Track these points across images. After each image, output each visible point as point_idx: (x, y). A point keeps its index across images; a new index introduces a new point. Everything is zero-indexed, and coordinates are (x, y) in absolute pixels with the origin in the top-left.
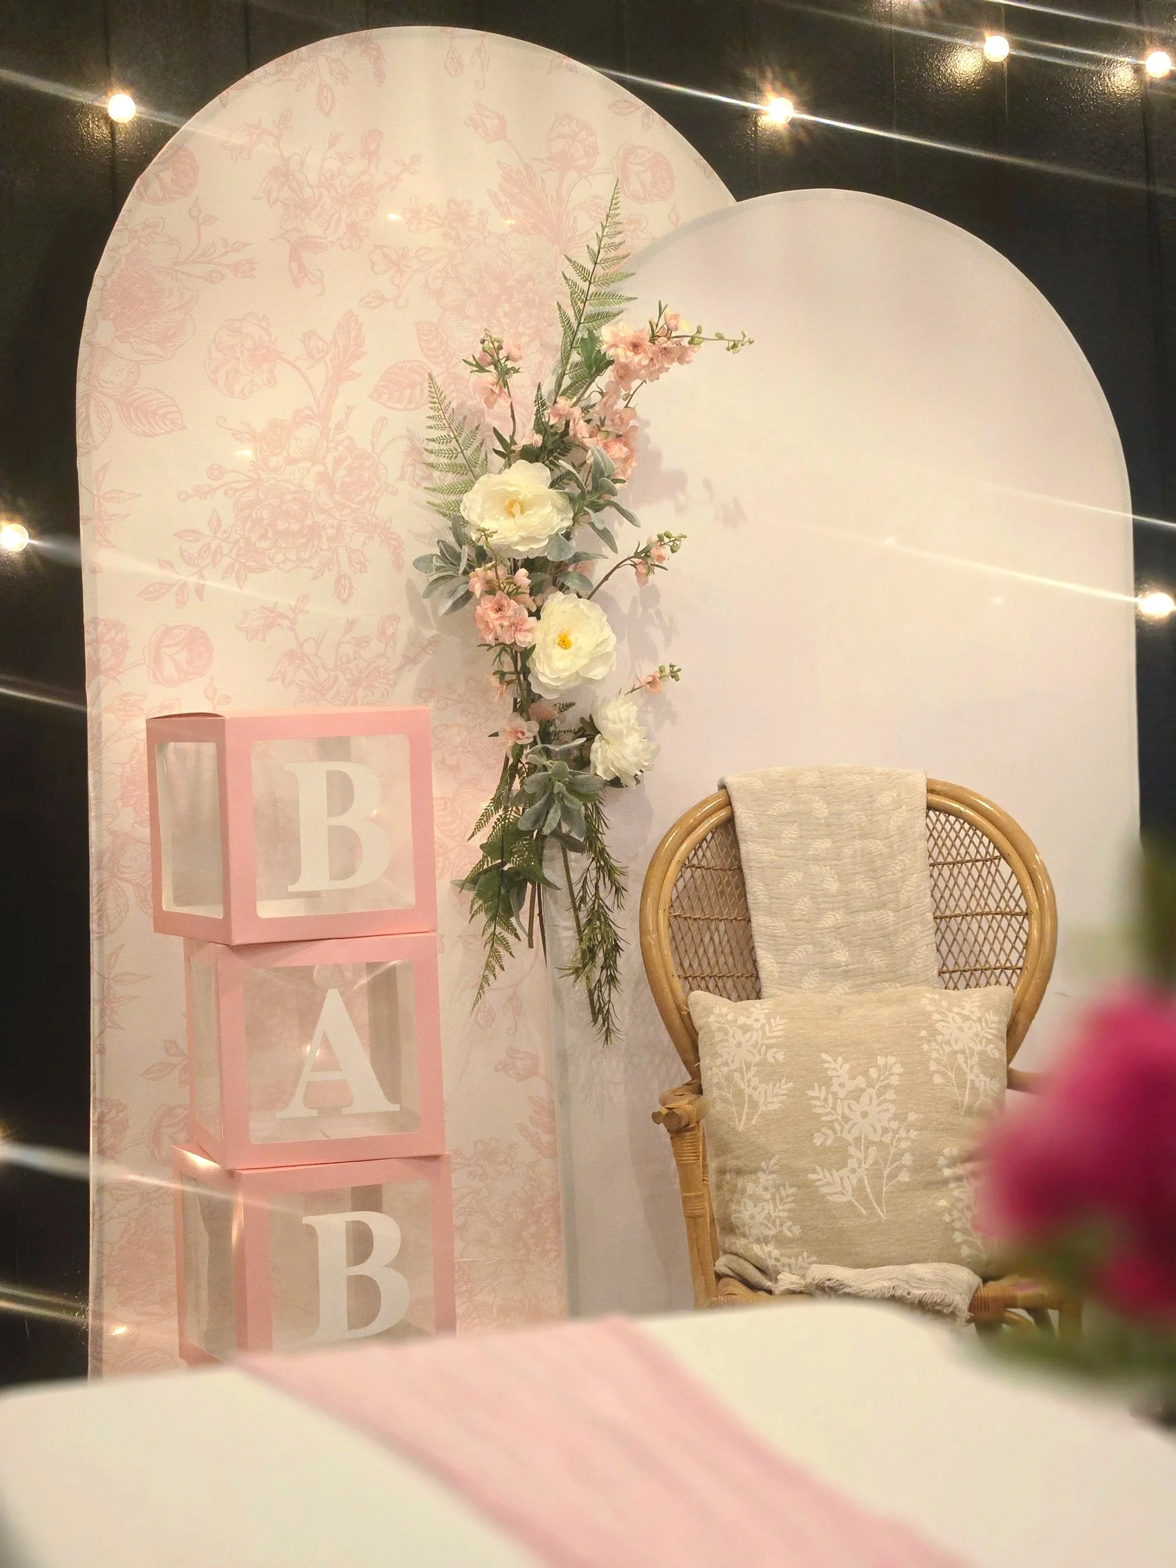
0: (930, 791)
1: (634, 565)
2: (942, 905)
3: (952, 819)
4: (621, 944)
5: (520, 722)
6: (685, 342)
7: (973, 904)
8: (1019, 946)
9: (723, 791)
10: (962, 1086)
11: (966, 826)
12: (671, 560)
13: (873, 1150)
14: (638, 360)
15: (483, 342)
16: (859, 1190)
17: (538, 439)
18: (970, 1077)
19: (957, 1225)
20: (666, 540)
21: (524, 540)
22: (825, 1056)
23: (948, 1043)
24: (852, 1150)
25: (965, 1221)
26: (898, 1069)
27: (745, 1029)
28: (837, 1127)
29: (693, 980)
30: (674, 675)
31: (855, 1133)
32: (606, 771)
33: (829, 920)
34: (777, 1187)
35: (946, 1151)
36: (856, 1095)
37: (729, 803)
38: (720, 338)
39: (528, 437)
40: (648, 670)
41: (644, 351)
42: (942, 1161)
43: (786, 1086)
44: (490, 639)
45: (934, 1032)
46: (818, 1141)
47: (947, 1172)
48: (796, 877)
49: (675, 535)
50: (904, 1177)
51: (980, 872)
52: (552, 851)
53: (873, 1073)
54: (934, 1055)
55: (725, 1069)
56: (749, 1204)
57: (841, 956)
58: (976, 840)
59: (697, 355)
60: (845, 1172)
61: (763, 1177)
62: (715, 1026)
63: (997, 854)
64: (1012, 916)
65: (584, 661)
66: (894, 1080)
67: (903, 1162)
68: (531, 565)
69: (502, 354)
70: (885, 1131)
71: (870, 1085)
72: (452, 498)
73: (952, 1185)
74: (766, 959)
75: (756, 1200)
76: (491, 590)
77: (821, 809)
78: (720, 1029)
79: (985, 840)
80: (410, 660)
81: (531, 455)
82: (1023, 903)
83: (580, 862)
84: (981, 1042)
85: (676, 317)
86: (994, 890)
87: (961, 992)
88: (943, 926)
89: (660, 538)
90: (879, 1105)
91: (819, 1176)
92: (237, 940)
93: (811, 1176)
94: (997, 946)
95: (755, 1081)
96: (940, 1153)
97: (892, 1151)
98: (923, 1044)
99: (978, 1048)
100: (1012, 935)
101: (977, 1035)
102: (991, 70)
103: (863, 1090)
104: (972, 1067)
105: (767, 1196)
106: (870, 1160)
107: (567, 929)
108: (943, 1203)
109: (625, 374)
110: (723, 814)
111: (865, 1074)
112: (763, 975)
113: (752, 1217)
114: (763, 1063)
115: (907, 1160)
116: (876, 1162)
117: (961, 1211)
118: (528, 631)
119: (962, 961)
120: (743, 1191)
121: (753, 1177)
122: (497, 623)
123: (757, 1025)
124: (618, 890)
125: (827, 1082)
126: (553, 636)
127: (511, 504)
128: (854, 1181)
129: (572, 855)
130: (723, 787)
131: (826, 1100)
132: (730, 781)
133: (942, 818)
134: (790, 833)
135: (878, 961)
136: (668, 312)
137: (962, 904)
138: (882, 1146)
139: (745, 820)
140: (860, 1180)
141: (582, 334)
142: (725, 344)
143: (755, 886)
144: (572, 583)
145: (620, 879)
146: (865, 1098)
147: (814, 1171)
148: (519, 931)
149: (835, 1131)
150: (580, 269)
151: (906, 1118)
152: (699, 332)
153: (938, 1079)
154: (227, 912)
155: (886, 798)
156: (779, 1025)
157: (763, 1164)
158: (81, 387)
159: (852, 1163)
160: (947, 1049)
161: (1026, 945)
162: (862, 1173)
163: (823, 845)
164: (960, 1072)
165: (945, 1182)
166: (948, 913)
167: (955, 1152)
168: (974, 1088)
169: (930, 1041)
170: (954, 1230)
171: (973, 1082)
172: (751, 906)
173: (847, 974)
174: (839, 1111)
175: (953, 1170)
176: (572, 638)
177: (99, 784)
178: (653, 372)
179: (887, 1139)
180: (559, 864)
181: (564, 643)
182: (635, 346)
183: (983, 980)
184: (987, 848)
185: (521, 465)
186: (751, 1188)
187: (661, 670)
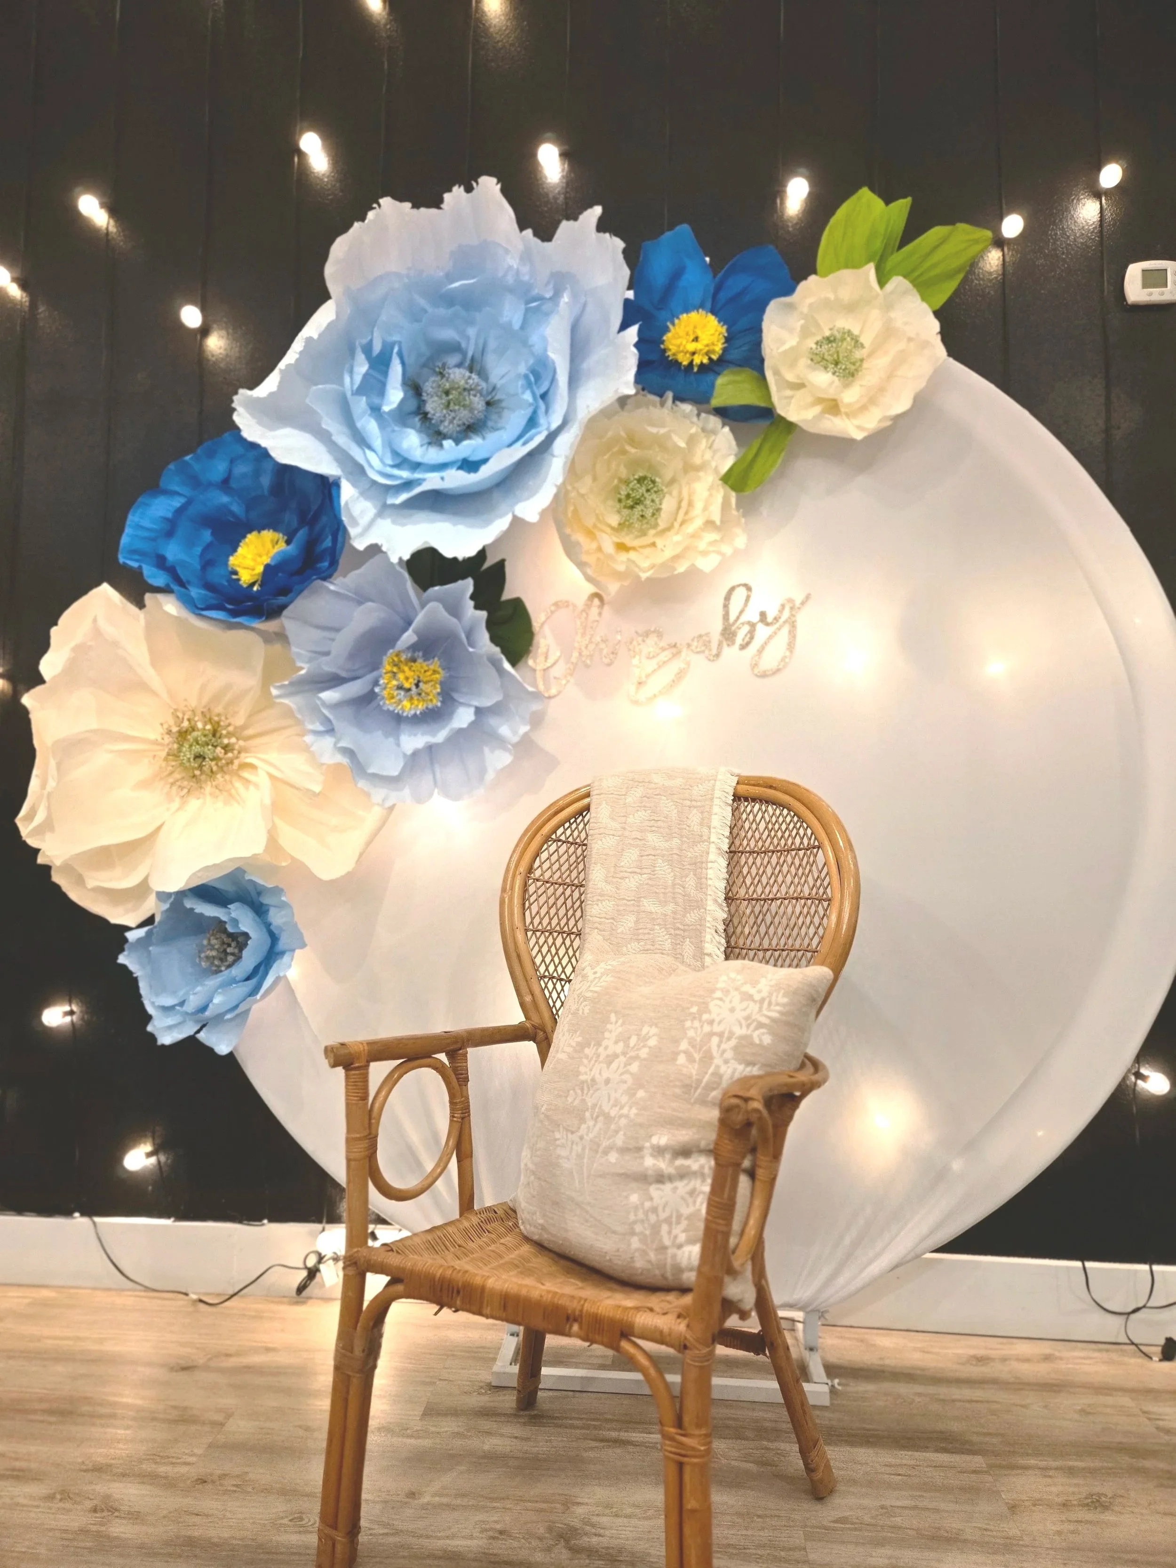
10: (703, 1070)
11: (796, 819)
13: (601, 1121)
18: (718, 1061)
19: (638, 1228)
23: (711, 1023)
24: (588, 1116)
25: (646, 1225)
26: (653, 1042)
28: (586, 1089)
31: (595, 1099)
35: (656, 1138)
36: (611, 1060)
42: (647, 1147)
45: (704, 1010)
50: (612, 1158)
53: (633, 1041)
54: (691, 1033)
63: (816, 843)
64: (820, 901)
66: (645, 1053)
67: (617, 1140)
70: (616, 1103)
71: (625, 1052)
84: (748, 1026)
90: (622, 1074)
96: (649, 1139)
97: (613, 1126)
98: (687, 1020)
101: (747, 1018)
103: (617, 1057)
104: (724, 1051)
106: (596, 1131)
111: (627, 1040)
115: (620, 1139)
116: (599, 1134)
117: (646, 1213)
125: (600, 1043)
131: (591, 1059)
138: (608, 1118)
146: (615, 1065)
149: (583, 1093)
151: (635, 1094)
153: (682, 1060)
160: (707, 1029)
164: (708, 1055)
167: (666, 1141)
169: (694, 1018)
170: (633, 1233)
171: (718, 1067)
174: (593, 1073)
175: (655, 1162)
179: (614, 1112)
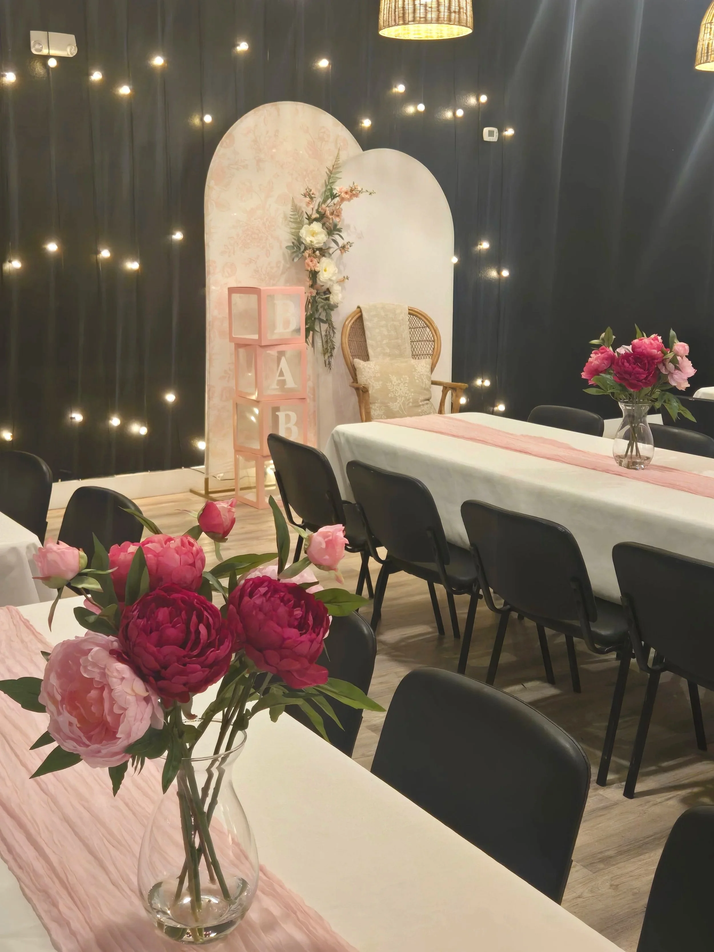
0: (409, 310)
1: (340, 250)
2: (412, 338)
3: (414, 317)
4: (335, 347)
5: (312, 290)
6: (358, 192)
7: (420, 338)
8: (432, 349)
9: (359, 309)
10: (423, 383)
11: (418, 319)
12: (351, 249)
13: (403, 398)
14: (347, 196)
15: (306, 189)
16: (400, 407)
17: (318, 216)
18: (424, 380)
20: (349, 244)
21: (318, 243)
22: (390, 375)
23: (419, 372)
24: (398, 398)
26: (408, 378)
27: (369, 368)
28: (394, 392)
29: (354, 356)
30: (347, 278)
31: (399, 394)
32: (333, 303)
33: (385, 342)
34: (380, 407)
35: (420, 399)
36: (398, 385)
37: (361, 311)
38: (367, 191)
39: (315, 215)
40: (341, 277)
41: (348, 194)
42: (419, 401)
43: (381, 383)
44: (309, 269)
45: (416, 370)
46: (390, 395)
47: (421, 403)
48: (377, 331)
49: (351, 242)
50: (411, 404)
51: (421, 331)
52: (317, 322)
53: (402, 379)
54: (416, 375)
55: (365, 378)
56: (373, 410)
57: (388, 351)
58: (420, 322)
59: (361, 195)
60: (396, 403)
61: (376, 404)
62: (362, 368)
63: (426, 326)
64: (430, 341)
65: (331, 275)
66: (407, 381)
67: (410, 401)
68: (320, 249)
69: (311, 193)
70: (406, 393)
71: (402, 382)
72: (297, 230)
73: (421, 406)
74: (370, 351)
75: (375, 410)
76: (309, 256)
77: (383, 314)
78: (363, 368)
79: (423, 322)
80: (283, 273)
81: (316, 220)
82: (432, 339)
83: (324, 326)
84: (426, 372)
85: (357, 186)
86: (425, 335)
87: (417, 360)
88: (412, 343)
89: (347, 243)
90: (404, 387)
91: (390, 404)
92: (263, 344)
93: (389, 404)
94: (426, 349)
95: (373, 381)
96: (419, 399)
97: (408, 398)
98: (413, 373)
99: (426, 374)
100: (430, 346)
101: (424, 371)
102: (417, 113)
103: (400, 384)
104: (425, 378)
105: (378, 409)
106: (402, 401)
107: (320, 343)
108: (420, 411)
109: (343, 200)
110: (359, 314)
111: (400, 380)
112: (370, 355)
113: (374, 414)
114: (375, 377)
115: (411, 400)
116: (404, 401)
118: (318, 267)
119: (417, 352)
120: (372, 408)
121: (374, 404)
122: (311, 265)
123: (372, 367)
124: (334, 333)
125: (391, 382)
126: (324, 269)
127: (314, 233)
128: (399, 405)
129: (322, 324)
130: (359, 307)
131: (391, 386)
132: (361, 306)
133: (412, 316)
134: (376, 320)
135: (397, 352)
136: (355, 184)
137: (417, 338)
138: (405, 397)
139: (365, 316)
140: (400, 406)
141: (329, 187)
142: (368, 193)
143: (367, 333)
144: (326, 255)
145: (335, 330)
146: (401, 385)
147: (389, 403)
148: (309, 343)
149: (394, 393)
150: (329, 170)
151: (410, 390)
152: (362, 189)
153: (417, 381)
154: (260, 337)
155: (398, 311)
156: (378, 368)
157: (377, 401)
158: (206, 198)
159: (398, 401)
160: (419, 374)
161: (434, 349)
162: (401, 403)
163: (383, 323)
164: (422, 379)
165: (420, 406)
166: (413, 341)
167: (422, 399)
168: (426, 384)
169: (415, 372)
171: (425, 382)
172: (366, 337)
173: (389, 356)
174: (394, 388)
176: (327, 269)
177: (209, 304)
178: (349, 200)
179: (406, 395)
180: (318, 327)
181: (325, 270)
182: (346, 193)
183: (423, 357)
184: (423, 325)
185: (315, 223)
186: (373, 407)
187: (344, 277)
